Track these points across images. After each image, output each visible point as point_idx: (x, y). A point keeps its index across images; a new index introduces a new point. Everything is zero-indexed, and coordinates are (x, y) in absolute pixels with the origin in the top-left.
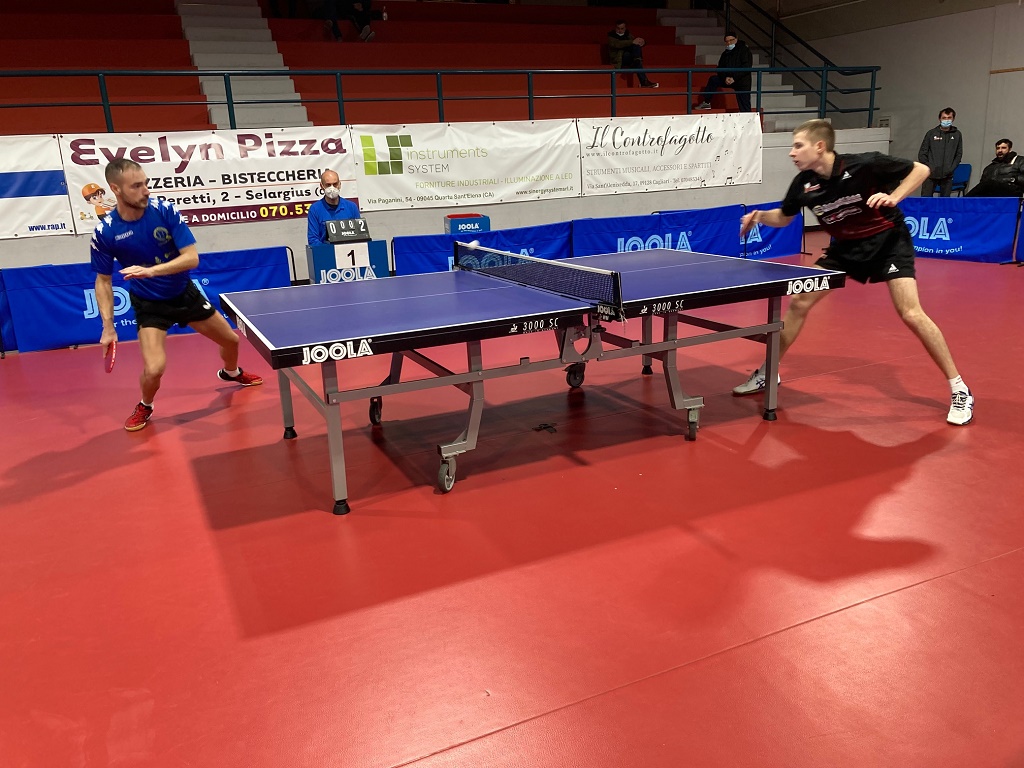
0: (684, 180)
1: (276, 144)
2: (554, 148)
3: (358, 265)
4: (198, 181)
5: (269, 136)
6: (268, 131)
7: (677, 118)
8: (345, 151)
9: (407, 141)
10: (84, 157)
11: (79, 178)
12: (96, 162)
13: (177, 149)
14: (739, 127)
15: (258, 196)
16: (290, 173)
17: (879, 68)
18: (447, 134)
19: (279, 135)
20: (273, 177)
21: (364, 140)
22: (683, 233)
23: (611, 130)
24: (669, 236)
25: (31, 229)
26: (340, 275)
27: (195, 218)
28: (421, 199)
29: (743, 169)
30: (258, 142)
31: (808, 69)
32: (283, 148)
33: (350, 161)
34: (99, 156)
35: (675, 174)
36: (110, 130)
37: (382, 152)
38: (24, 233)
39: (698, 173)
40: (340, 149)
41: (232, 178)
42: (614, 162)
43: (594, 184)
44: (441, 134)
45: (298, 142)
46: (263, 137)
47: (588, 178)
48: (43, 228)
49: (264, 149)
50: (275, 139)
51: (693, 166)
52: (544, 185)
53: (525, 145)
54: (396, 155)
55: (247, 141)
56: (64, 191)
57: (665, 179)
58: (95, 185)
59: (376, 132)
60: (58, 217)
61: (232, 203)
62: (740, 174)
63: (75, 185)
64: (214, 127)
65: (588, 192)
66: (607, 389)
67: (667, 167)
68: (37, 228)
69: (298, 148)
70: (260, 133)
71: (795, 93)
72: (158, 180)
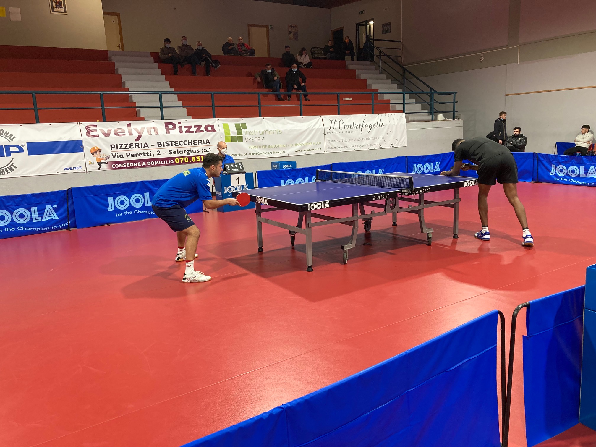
0: (372, 145)
1: (183, 127)
2: (312, 130)
4: (146, 145)
5: (179, 123)
6: (179, 121)
7: (368, 115)
8: (216, 131)
9: (244, 126)
10: (92, 133)
11: (88, 144)
12: (98, 136)
13: (136, 129)
14: (396, 120)
15: (174, 152)
16: (190, 141)
17: (456, 93)
18: (263, 123)
19: (185, 123)
20: (182, 143)
21: (224, 126)
22: (380, 169)
24: (374, 170)
25: (65, 169)
26: (233, 189)
27: (144, 164)
28: (251, 154)
29: (398, 140)
30: (174, 126)
31: (423, 92)
33: (218, 135)
34: (99, 133)
35: (368, 142)
36: (104, 120)
37: (233, 131)
38: (62, 171)
39: (378, 142)
40: (213, 130)
41: (162, 144)
42: (340, 137)
43: (331, 147)
44: (260, 123)
45: (193, 127)
46: (177, 124)
47: (328, 144)
48: (71, 169)
49: (177, 130)
50: (183, 125)
51: (376, 138)
52: (308, 148)
53: (299, 128)
54: (239, 133)
55: (169, 125)
56: (82, 150)
57: (363, 144)
58: (97, 147)
59: (230, 122)
60: (78, 163)
61: (162, 156)
62: (397, 142)
63: (87, 148)
64: (143, 119)
65: (328, 151)
67: (364, 139)
68: (68, 169)
69: (194, 129)
71: (416, 103)
72: (127, 145)
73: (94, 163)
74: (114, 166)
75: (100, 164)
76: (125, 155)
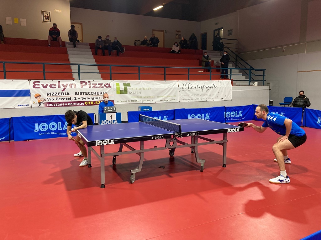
0: (209, 98)
2: (171, 88)
3: (112, 120)
4: (68, 94)
5: (89, 82)
6: (89, 81)
7: (207, 81)
8: (111, 87)
9: (129, 85)
10: (36, 86)
11: (34, 92)
12: (39, 88)
13: (63, 85)
14: (225, 85)
15: (85, 99)
16: (95, 92)
17: (265, 70)
18: (141, 83)
19: (92, 82)
20: (90, 93)
21: (116, 84)
22: (207, 114)
23: (188, 84)
24: (203, 114)
25: (19, 106)
26: (107, 122)
27: (66, 104)
28: (132, 101)
29: (226, 96)
30: (86, 84)
31: (246, 69)
32: (93, 85)
33: (112, 90)
34: (41, 86)
35: (206, 97)
36: (45, 79)
37: (122, 87)
38: (17, 107)
39: (213, 97)
40: (110, 86)
41: (78, 93)
42: (188, 93)
43: (182, 99)
44: (139, 83)
45: (98, 84)
46: (88, 82)
47: (181, 97)
48: (22, 106)
49: (88, 85)
50: (91, 83)
51: (211, 95)
52: (168, 99)
53: (163, 87)
54: (126, 89)
55: (83, 83)
56: (30, 95)
57: (203, 98)
58: (39, 94)
59: (120, 82)
60: (27, 102)
61: (77, 100)
62: (225, 98)
63: (33, 94)
64: (73, 79)
65: (181, 101)
66: (180, 157)
67: (204, 95)
68: (20, 106)
69: (98, 86)
70: (87, 81)
71: (242, 75)
72: (57, 93)
73: (36, 103)
74: (48, 105)
75: (40, 103)
76: (55, 99)
